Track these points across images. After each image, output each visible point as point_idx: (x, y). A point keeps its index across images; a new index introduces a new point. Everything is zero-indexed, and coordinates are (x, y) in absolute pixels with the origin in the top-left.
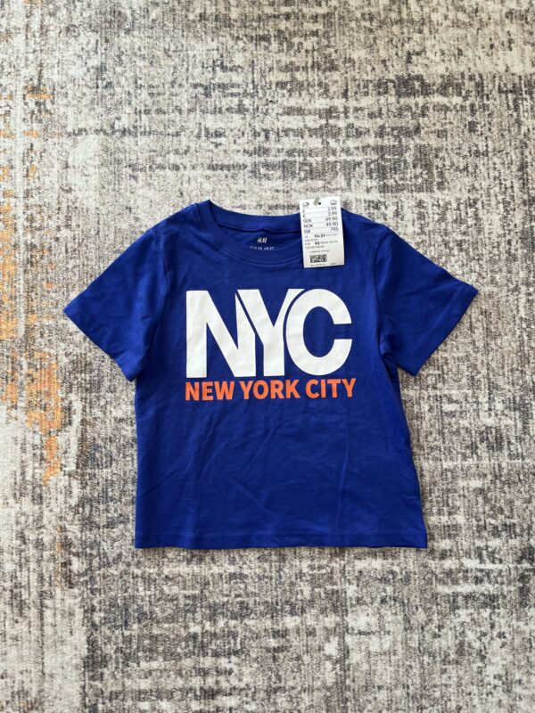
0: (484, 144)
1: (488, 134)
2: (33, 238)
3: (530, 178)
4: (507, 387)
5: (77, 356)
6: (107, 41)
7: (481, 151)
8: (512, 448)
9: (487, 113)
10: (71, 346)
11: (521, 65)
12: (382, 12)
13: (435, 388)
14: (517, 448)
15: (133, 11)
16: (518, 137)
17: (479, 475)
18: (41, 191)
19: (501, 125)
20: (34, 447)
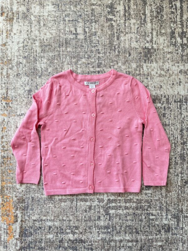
0: (168, 121)
1: (170, 118)
2: (4, 154)
3: (184, 134)
4: (173, 210)
5: (20, 197)
6: (32, 80)
7: (167, 124)
8: (173, 231)
9: (170, 110)
10: (18, 193)
11: (184, 92)
12: (133, 71)
13: (147, 210)
14: (175, 231)
15: (42, 69)
16: (181, 119)
17: (161, 241)
18: (7, 136)
19: (175, 115)
20: (4, 229)
